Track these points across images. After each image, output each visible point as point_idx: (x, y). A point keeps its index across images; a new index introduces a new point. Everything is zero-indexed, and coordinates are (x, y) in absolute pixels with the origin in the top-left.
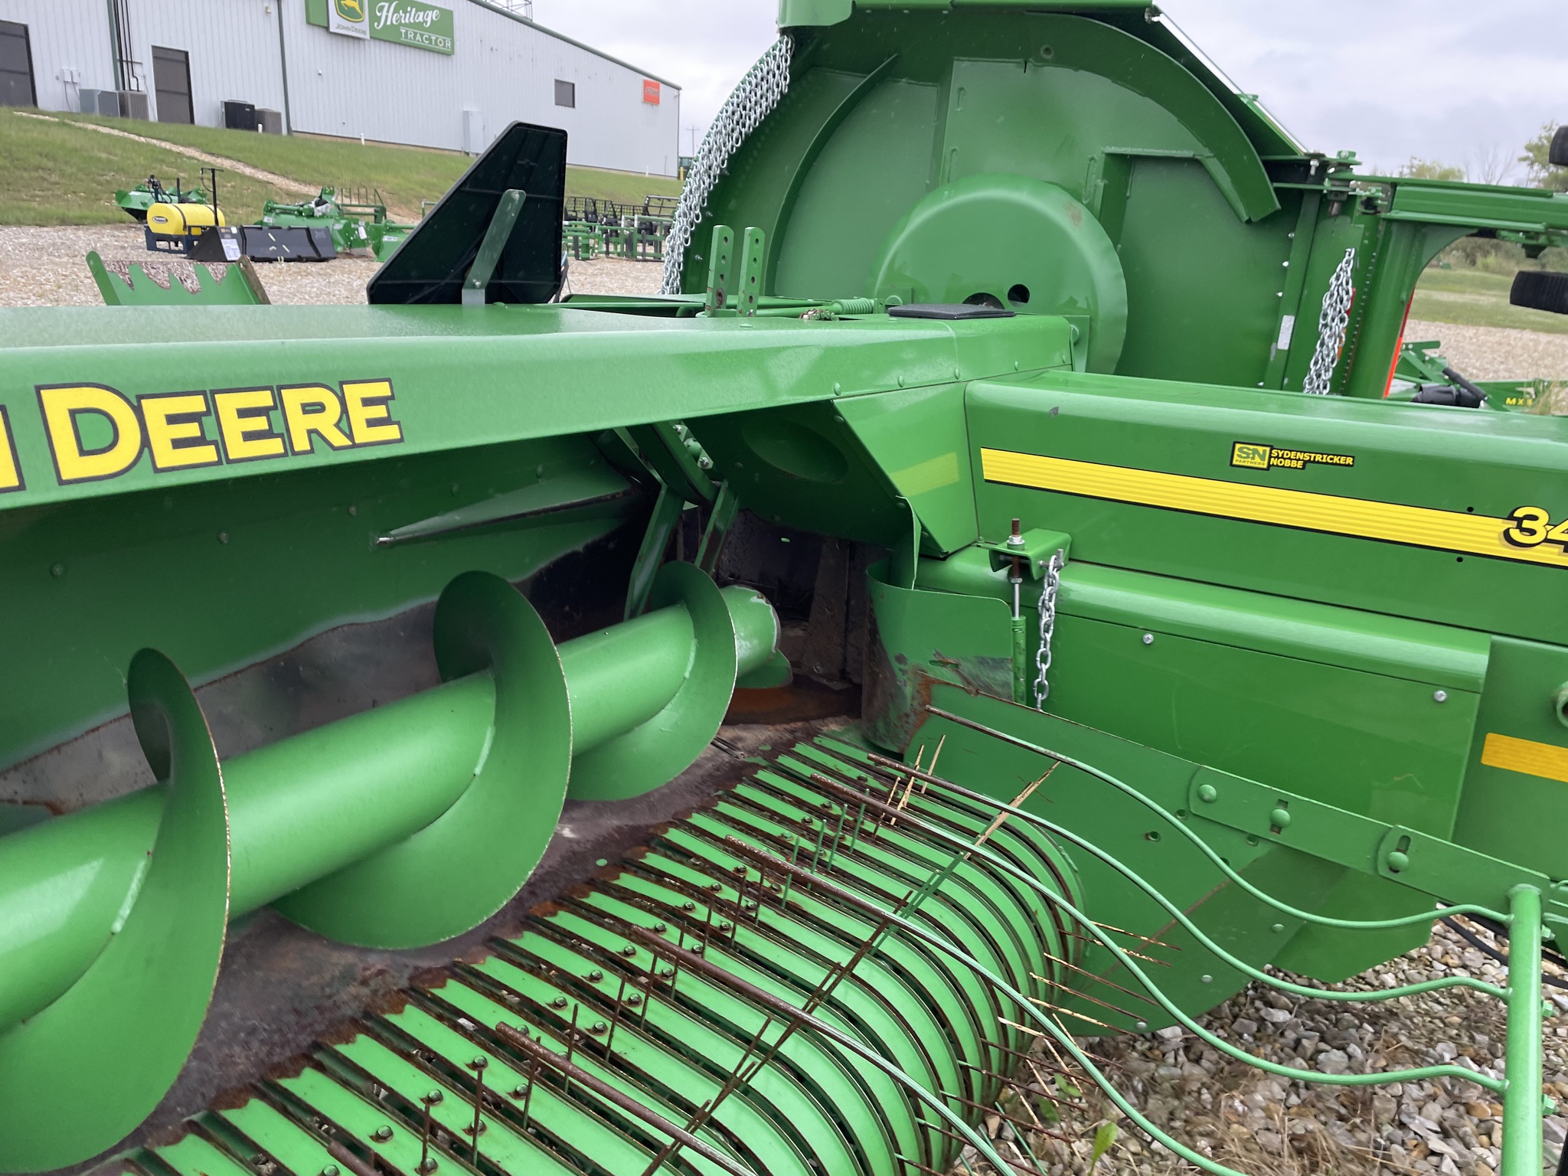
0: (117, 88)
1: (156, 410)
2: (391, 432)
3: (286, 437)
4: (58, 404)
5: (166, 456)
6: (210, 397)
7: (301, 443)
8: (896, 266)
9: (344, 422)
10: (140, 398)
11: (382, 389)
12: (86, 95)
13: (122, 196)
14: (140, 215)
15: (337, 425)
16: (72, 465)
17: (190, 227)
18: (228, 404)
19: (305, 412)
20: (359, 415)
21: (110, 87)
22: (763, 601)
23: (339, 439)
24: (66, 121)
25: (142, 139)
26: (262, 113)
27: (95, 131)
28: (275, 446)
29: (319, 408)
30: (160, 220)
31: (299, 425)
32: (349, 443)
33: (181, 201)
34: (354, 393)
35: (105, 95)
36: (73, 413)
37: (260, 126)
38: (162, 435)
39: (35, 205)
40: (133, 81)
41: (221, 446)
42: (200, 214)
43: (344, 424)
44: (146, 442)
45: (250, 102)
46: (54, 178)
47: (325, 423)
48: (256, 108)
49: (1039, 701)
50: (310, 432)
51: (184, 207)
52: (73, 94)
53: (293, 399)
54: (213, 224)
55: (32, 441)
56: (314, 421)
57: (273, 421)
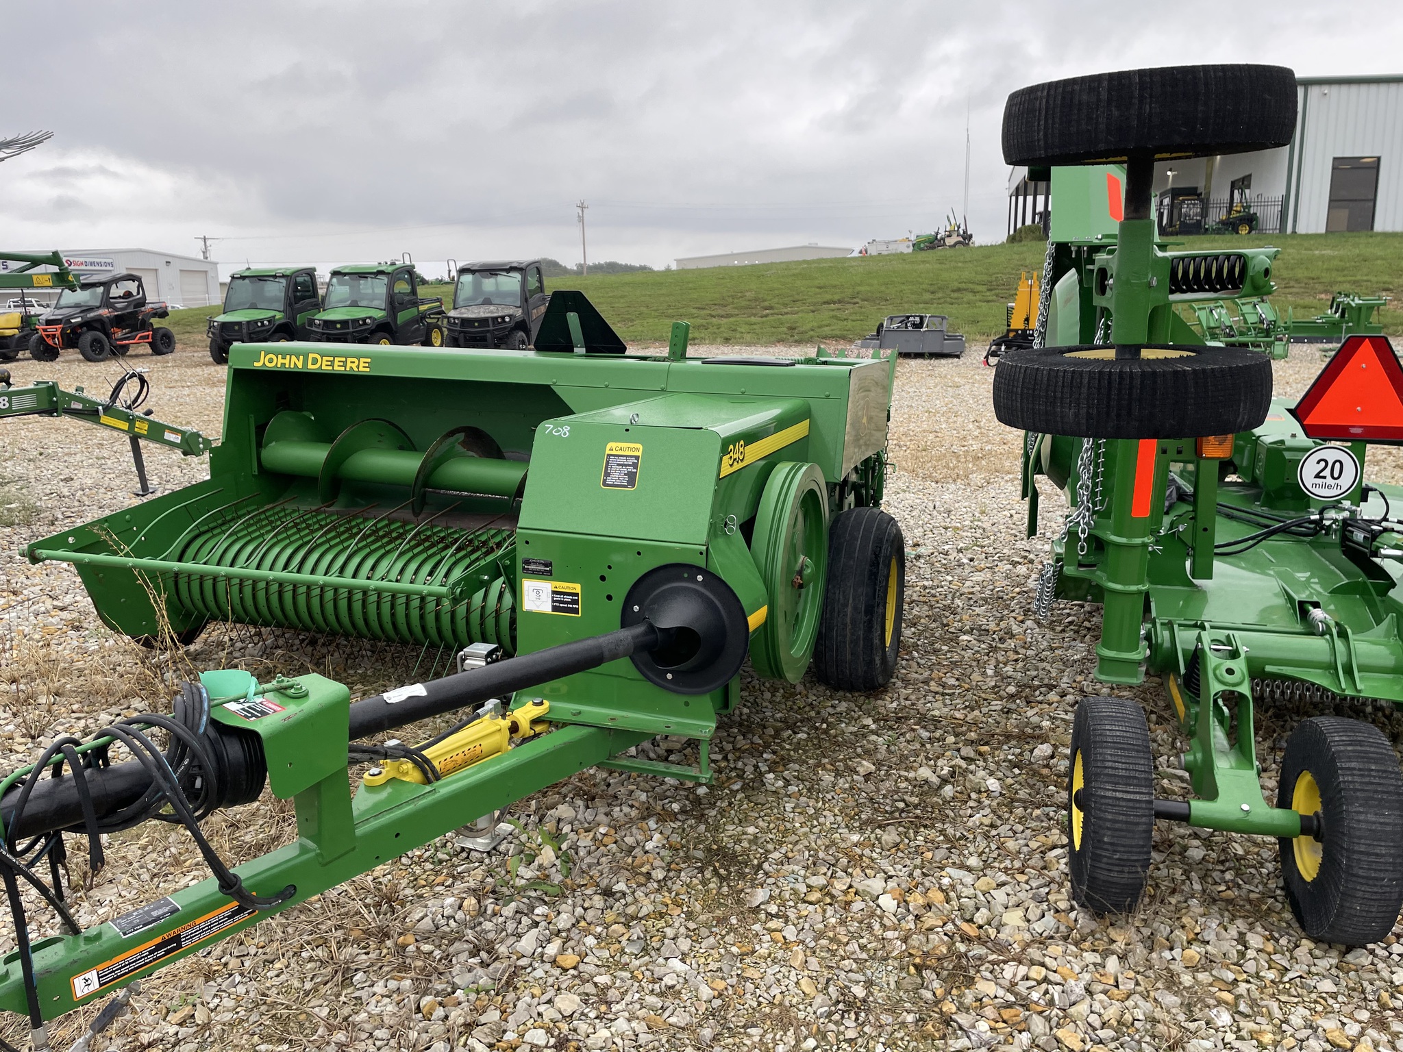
1: (325, 359)
2: (368, 370)
3: (345, 367)
4: (311, 356)
5: (324, 367)
6: (334, 358)
7: (348, 369)
10: (323, 357)
11: (369, 360)
15: (357, 366)
16: (310, 366)
18: (336, 360)
19: (351, 363)
20: (362, 364)
28: (343, 368)
29: (354, 362)
31: (349, 365)
32: (358, 370)
34: (362, 361)
36: (312, 358)
38: (325, 363)
41: (333, 367)
44: (321, 364)
47: (354, 366)
50: (351, 367)
53: (349, 360)
55: (305, 362)
56: (352, 365)
57: (344, 363)
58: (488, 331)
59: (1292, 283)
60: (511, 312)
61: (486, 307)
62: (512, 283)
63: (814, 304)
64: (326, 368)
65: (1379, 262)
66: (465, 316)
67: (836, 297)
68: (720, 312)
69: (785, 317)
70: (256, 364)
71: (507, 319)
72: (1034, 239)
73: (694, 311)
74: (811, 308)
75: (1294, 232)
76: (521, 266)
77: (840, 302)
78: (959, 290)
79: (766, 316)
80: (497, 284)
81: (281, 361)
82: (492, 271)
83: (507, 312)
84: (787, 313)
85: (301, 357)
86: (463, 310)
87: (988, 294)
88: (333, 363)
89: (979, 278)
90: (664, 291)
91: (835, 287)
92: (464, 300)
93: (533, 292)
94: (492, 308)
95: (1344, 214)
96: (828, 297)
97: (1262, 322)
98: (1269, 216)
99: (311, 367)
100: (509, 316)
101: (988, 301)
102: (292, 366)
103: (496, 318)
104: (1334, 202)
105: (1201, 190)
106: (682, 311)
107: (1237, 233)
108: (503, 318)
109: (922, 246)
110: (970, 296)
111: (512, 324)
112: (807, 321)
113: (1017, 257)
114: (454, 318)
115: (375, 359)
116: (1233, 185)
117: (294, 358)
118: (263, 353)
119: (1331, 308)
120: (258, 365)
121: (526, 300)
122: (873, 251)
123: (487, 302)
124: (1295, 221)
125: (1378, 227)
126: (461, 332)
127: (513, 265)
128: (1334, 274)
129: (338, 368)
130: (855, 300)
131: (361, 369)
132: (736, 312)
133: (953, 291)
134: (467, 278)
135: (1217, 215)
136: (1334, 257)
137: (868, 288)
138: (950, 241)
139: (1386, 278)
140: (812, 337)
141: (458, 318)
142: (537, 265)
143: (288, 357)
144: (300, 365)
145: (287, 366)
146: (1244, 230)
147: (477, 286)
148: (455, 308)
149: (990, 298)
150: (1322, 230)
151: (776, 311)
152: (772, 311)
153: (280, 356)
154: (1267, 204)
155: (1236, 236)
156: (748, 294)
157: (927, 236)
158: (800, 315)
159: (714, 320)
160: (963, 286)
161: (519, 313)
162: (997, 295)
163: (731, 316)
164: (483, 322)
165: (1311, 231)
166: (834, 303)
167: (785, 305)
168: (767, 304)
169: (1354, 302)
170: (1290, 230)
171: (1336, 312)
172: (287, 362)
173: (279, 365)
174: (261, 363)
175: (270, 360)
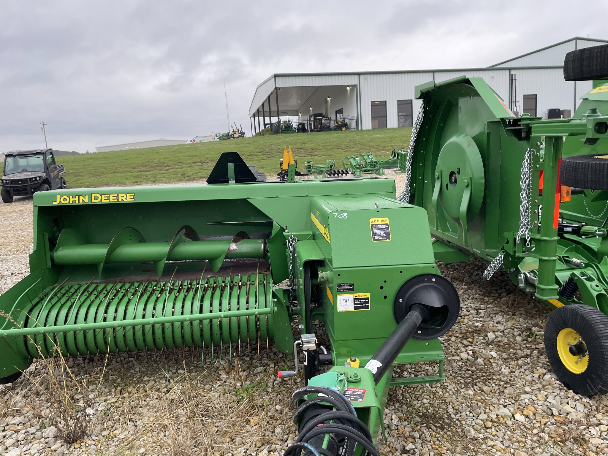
2: (134, 200)
4: (93, 195)
5: (103, 201)
7: (120, 200)
9: (126, 198)
10: (102, 195)
11: (133, 194)
16: (93, 201)
18: (111, 196)
20: (129, 197)
22: (261, 242)
23: (125, 200)
28: (116, 200)
29: (123, 196)
31: (120, 198)
34: (128, 195)
36: (95, 196)
38: (103, 199)
40: (515, 108)
41: (109, 200)
44: (101, 199)
47: (124, 198)
48: (561, 110)
53: (120, 195)
55: (90, 198)
56: (122, 198)
57: (117, 198)
58: (27, 186)
59: (371, 148)
60: (40, 175)
61: (25, 173)
62: (39, 161)
63: (189, 164)
64: (105, 201)
65: (397, 138)
66: (12, 179)
67: (198, 160)
68: (144, 169)
69: (177, 170)
70: (54, 203)
71: (38, 179)
72: (270, 134)
73: (131, 169)
74: (188, 165)
75: (361, 129)
76: (43, 152)
77: (200, 162)
78: (250, 155)
79: (168, 170)
80: (28, 162)
81: (72, 200)
82: (26, 155)
83: (37, 175)
84: (177, 168)
85: (87, 197)
86: (11, 176)
87: (263, 156)
88: (109, 198)
89: (257, 150)
90: (110, 161)
91: (196, 156)
92: (9, 171)
93: (50, 164)
94: (28, 173)
95: (377, 122)
96: (194, 160)
97: (372, 162)
98: (352, 123)
99: (94, 201)
100: (39, 177)
101: (264, 159)
102: (81, 201)
103: (32, 178)
104: (373, 118)
105: (324, 114)
106: (125, 169)
107: (342, 130)
108: (35, 178)
109: (224, 138)
110: (256, 158)
111: (41, 181)
112: (190, 171)
113: (268, 141)
114: (6, 180)
115: (136, 193)
116: (337, 112)
117: (81, 197)
118: (59, 196)
119: (392, 155)
120: (56, 203)
121: (47, 168)
122: (197, 141)
123: (24, 171)
124: (361, 125)
125: (388, 127)
126: (11, 187)
127: (38, 151)
128: (384, 144)
129: (113, 200)
130: (207, 161)
131: (129, 200)
132: (152, 169)
133: (248, 156)
134: (10, 159)
135: (333, 124)
136: (381, 138)
137: (211, 156)
138: (236, 136)
139: (401, 144)
140: (194, 178)
141: (8, 180)
142: (50, 151)
143: (77, 197)
144: (86, 201)
145: (77, 202)
146: (344, 129)
147: (16, 163)
148: (5, 175)
149: (265, 158)
150: (371, 128)
151: (172, 168)
152: (169, 168)
153: (71, 197)
154: (350, 119)
155: (341, 131)
156: (155, 161)
157: (224, 134)
158: (184, 169)
159: (143, 173)
160: (251, 153)
161: (44, 175)
162: (266, 157)
163: (150, 171)
164: (24, 181)
165: (367, 129)
166: (198, 163)
167: (175, 165)
168: (166, 164)
169: (403, 153)
170: (360, 129)
171: (394, 157)
172: (77, 199)
173: (71, 202)
174: (58, 202)
175: (65, 200)
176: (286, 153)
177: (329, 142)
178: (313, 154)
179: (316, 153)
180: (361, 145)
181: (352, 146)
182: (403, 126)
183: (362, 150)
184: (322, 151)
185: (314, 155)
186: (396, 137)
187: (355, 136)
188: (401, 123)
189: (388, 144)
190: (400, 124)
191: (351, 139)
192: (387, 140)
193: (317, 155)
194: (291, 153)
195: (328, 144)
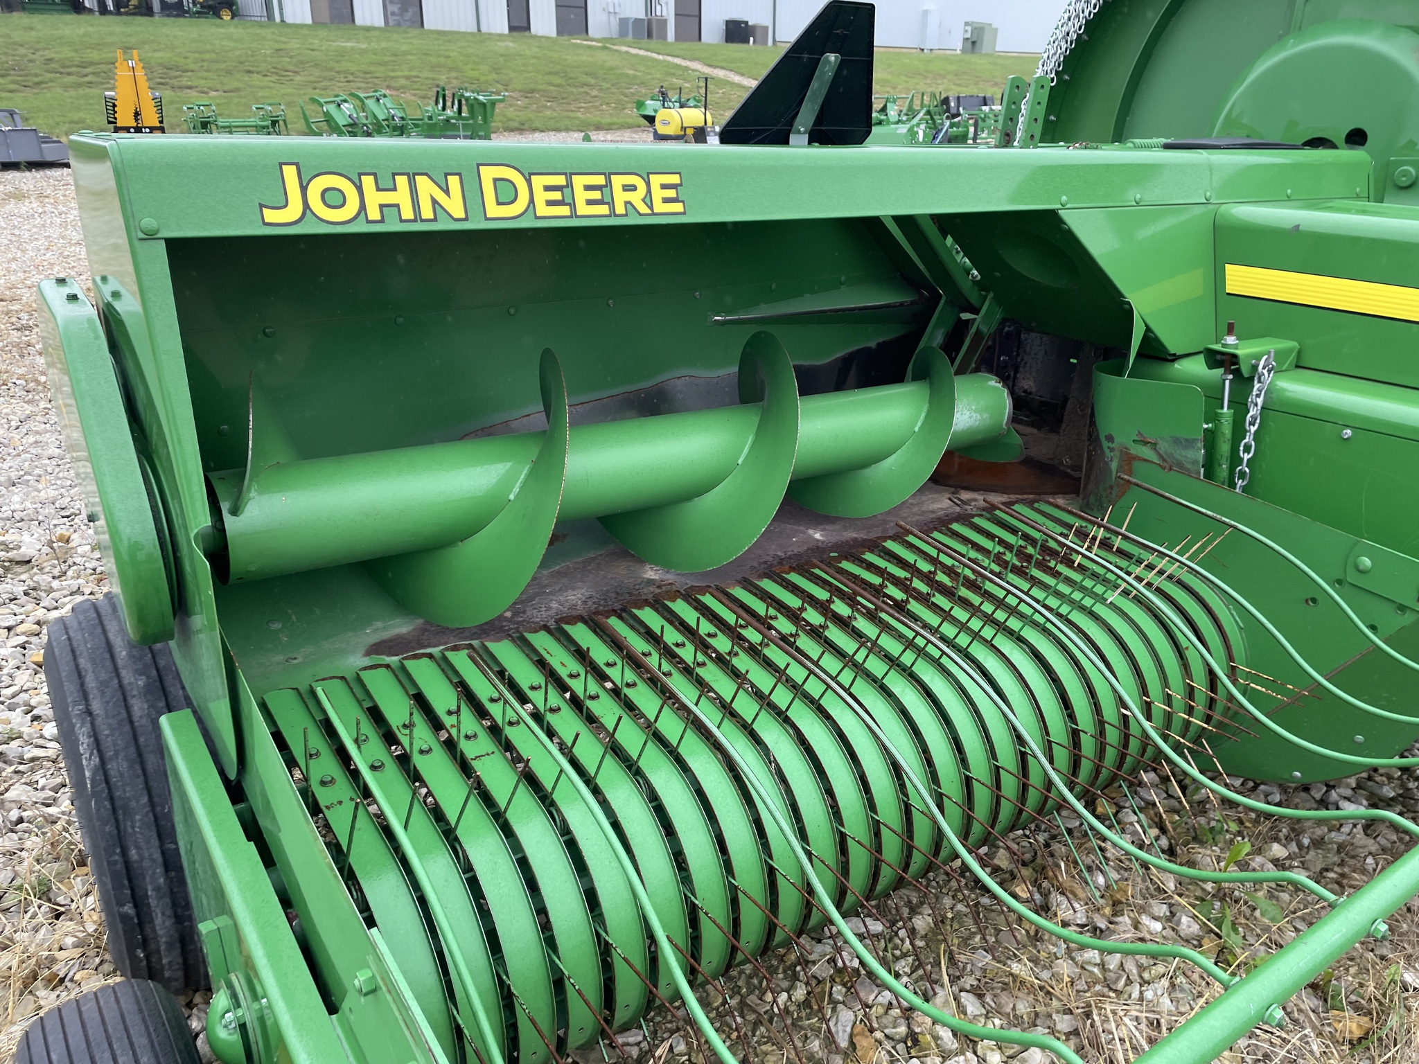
0: (646, 15)
1: (539, 182)
2: (678, 207)
3: (611, 205)
4: (488, 174)
5: (542, 210)
6: (569, 176)
7: (620, 209)
8: (1234, 115)
9: (648, 199)
10: (531, 174)
11: (675, 179)
12: (623, 22)
13: (640, 105)
14: (651, 120)
15: (643, 200)
16: (493, 210)
17: (685, 128)
18: (579, 182)
19: (624, 190)
20: (658, 194)
21: (642, 15)
22: (1000, 385)
23: (644, 209)
24: (608, 45)
25: (661, 57)
26: (754, 27)
27: (627, 52)
28: (604, 210)
29: (633, 188)
30: (666, 123)
31: (620, 197)
32: (650, 212)
33: (681, 107)
34: (656, 180)
35: (637, 21)
36: (495, 180)
37: (751, 39)
38: (541, 197)
39: (579, 115)
40: (658, 7)
41: (573, 206)
42: (694, 116)
43: (648, 200)
44: (532, 200)
45: (745, 19)
46: (595, 93)
47: (636, 198)
48: (750, 24)
49: (1238, 486)
50: (627, 203)
51: (684, 111)
52: (614, 22)
53: (618, 181)
54: (703, 124)
55: (473, 194)
56: (629, 196)
57: (604, 194)
59: (351, 78)
64: (549, 214)
70: (271, 216)
75: (282, 21)
81: (374, 199)
85: (454, 182)
95: (324, 3)
99: (498, 214)
102: (427, 213)
107: (220, 18)
117: (422, 182)
118: (290, 172)
119: (437, 103)
124: (281, 9)
125: (359, 20)
136: (364, 52)
139: (430, 75)
143: (402, 181)
145: (407, 213)
146: (226, 16)
150: (309, 21)
153: (368, 182)
155: (218, 21)
165: (302, 21)
169: (481, 98)
170: (278, 19)
171: (444, 108)
172: (401, 196)
173: (374, 214)
174: (293, 211)
175: (332, 198)
176: (122, 73)
177: (212, 51)
178: (175, 82)
179: (185, 82)
180: (316, 66)
181: (290, 67)
182: (399, 24)
183: (326, 83)
184: (199, 74)
185: (181, 88)
186: (406, 53)
187: (283, 39)
188: (393, 14)
189: (393, 71)
190: (391, 19)
191: (277, 46)
192: (387, 59)
193: (190, 88)
194: (140, 73)
195: (213, 56)
